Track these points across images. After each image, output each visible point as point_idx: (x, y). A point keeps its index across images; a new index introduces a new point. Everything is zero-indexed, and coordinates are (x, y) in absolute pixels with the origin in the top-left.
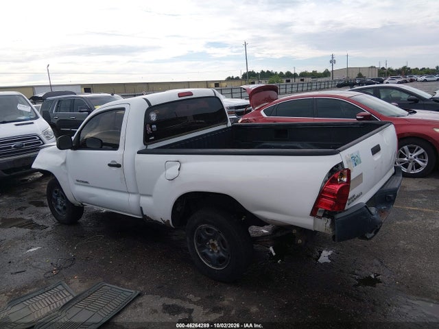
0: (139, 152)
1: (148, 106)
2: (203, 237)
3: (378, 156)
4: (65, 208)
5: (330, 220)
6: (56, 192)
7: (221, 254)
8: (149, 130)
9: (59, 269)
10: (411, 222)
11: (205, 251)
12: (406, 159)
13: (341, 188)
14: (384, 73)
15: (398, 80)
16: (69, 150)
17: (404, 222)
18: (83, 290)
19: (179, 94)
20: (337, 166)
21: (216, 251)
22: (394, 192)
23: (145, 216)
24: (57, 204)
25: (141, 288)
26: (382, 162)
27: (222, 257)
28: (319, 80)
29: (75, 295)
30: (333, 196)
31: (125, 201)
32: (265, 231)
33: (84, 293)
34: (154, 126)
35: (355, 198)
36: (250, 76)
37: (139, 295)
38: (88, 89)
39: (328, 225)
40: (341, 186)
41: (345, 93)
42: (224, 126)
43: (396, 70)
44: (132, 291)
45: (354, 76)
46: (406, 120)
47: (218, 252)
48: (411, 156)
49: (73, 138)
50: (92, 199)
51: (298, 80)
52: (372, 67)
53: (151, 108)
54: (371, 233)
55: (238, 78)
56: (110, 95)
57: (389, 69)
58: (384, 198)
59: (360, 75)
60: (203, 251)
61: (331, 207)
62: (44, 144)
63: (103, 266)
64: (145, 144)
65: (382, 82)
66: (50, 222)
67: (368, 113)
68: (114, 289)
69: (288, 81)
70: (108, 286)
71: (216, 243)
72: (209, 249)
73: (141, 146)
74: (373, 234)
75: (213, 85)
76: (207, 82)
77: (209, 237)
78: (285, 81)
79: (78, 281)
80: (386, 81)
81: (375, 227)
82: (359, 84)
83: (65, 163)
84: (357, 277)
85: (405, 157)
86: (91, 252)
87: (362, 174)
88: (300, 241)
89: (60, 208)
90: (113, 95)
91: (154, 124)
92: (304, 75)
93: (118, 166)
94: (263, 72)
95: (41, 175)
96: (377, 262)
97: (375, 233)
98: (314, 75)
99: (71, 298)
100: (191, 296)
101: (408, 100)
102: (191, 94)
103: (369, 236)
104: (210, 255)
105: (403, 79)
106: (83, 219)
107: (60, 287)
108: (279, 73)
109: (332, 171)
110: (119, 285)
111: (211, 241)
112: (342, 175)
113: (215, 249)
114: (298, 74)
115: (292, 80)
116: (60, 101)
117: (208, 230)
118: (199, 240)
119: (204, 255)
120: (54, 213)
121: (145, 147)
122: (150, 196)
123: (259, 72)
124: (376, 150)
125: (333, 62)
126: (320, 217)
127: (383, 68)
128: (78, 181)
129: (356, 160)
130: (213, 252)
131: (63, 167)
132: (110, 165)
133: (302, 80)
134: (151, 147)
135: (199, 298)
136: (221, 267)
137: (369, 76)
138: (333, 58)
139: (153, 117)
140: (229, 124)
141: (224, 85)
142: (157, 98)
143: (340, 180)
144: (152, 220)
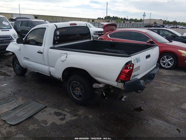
0: (50, 48)
1: (56, 28)
2: (74, 86)
3: (149, 59)
4: (19, 69)
5: (123, 84)
6: (16, 61)
7: (81, 94)
8: (56, 39)
9: (14, 94)
10: (161, 87)
11: (75, 92)
12: (164, 61)
13: (129, 71)
14: (166, 23)
15: (171, 27)
16: (22, 44)
17: (158, 87)
18: (23, 103)
19: (70, 24)
20: (129, 62)
21: (79, 92)
22: (154, 75)
23: (51, 75)
24: (16, 67)
25: (47, 105)
26: (150, 62)
27: (81, 95)
28: (137, 23)
29: (19, 105)
30: (126, 74)
31: (44, 68)
32: (101, 86)
33: (23, 104)
34: (58, 37)
35: (135, 76)
36: (108, 18)
37: (45, 107)
38: (36, 17)
39: (122, 85)
40: (129, 70)
41: (144, 30)
42: (89, 40)
43: (171, 22)
44: (43, 105)
45: (152, 23)
46: (167, 44)
47: (80, 93)
48: (167, 60)
49: (24, 39)
50: (30, 66)
51: (128, 22)
52: (161, 20)
53: (57, 29)
54: (140, 90)
55: (102, 19)
56: (44, 21)
57: (168, 21)
58: (149, 77)
59: (155, 23)
60: (74, 92)
61: (124, 78)
62: (13, 40)
63: (32, 94)
64: (53, 45)
65: (164, 27)
66: (13, 74)
67: (152, 40)
68: (36, 104)
69: (124, 22)
70: (33, 102)
71: (79, 89)
72: (76, 91)
73: (52, 45)
74: (141, 91)
75: (91, 21)
76: (89, 19)
77: (76, 87)
78: (123, 22)
79: (21, 99)
80: (166, 26)
81: (142, 88)
82: (154, 27)
83: (20, 50)
84: (134, 107)
85: (164, 60)
86: (28, 88)
87: (140, 66)
88: (112, 91)
89: (17, 68)
90: (45, 21)
91: (58, 36)
92: (131, 20)
93: (42, 53)
94: (114, 17)
95: (12, 53)
96: (143, 102)
97: (142, 91)
98: (136, 20)
99: (17, 106)
100: (66, 109)
101: (171, 36)
102: (76, 24)
103: (139, 91)
104: (76, 93)
105: (173, 26)
106: (27, 74)
107: (13, 101)
108: (120, 18)
109: (127, 64)
110: (38, 102)
111: (77, 88)
112: (130, 66)
113: (78, 91)
114: (129, 19)
115: (126, 22)
116: (22, 22)
117: (76, 83)
118: (72, 87)
119: (74, 93)
120: (15, 70)
121: (53, 46)
122: (54, 67)
123: (112, 17)
124: (148, 57)
125: (144, 15)
126: (119, 82)
127: (165, 21)
128: (25, 58)
129: (138, 60)
130: (77, 92)
131: (19, 51)
132: (38, 52)
133: (130, 22)
134: (56, 46)
135: (70, 110)
136: (80, 99)
137: (159, 24)
138: (144, 14)
139: (58, 33)
140: (92, 39)
141: (96, 21)
142: (60, 25)
143: (130, 68)
144: (54, 77)
